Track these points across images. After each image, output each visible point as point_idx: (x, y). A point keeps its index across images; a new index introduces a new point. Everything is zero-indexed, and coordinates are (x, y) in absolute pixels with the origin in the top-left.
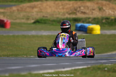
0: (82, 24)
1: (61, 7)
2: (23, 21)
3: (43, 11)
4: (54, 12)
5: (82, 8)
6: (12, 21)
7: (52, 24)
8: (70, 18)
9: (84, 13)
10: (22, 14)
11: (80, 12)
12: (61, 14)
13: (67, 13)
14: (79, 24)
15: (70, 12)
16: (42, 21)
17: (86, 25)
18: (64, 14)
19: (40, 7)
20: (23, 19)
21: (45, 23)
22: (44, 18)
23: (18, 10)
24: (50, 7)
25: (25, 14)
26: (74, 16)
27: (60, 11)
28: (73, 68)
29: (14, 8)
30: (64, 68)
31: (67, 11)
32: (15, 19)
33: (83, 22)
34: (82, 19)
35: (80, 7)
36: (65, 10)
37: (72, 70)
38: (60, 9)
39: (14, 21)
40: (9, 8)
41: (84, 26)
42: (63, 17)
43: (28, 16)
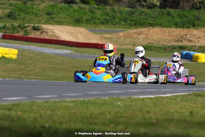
0: (188, 52)
1: (167, 34)
2: (129, 47)
3: (149, 37)
4: (160, 39)
5: (188, 36)
6: (118, 46)
7: (158, 51)
8: (176, 45)
9: (191, 41)
10: (129, 40)
11: (186, 40)
12: (167, 41)
13: (173, 40)
14: (185, 52)
15: (177, 39)
16: (148, 48)
17: (192, 53)
18: (170, 41)
19: (146, 34)
20: (129, 45)
21: (151, 50)
22: (150, 45)
23: (125, 36)
24: (156, 34)
25: (131, 40)
26: (180, 44)
27: (166, 38)
28: (174, 94)
29: (121, 34)
30: (165, 94)
31: (174, 38)
32: (121, 45)
33: (189, 50)
34: (188, 47)
35: (186, 35)
36: (171, 37)
37: (173, 96)
38: (166, 36)
39: (121, 47)
40: (116, 34)
41: (190, 54)
42: (169, 44)
43: (134, 42)
